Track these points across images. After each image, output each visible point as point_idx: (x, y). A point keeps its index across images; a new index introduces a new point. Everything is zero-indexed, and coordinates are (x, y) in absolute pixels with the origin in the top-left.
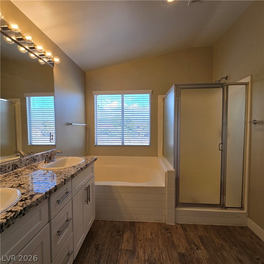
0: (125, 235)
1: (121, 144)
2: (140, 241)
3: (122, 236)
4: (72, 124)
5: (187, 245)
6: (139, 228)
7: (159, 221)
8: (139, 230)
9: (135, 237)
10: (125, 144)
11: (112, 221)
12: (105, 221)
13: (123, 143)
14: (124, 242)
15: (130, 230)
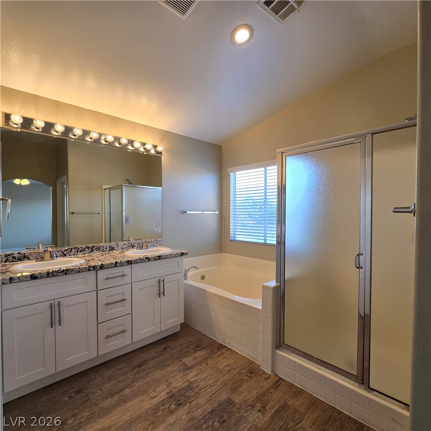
0: (199, 352)
1: (262, 241)
2: (207, 364)
3: (196, 351)
4: (185, 212)
5: (253, 399)
6: (222, 354)
7: (254, 359)
8: (219, 356)
9: (207, 359)
10: (268, 242)
11: (204, 335)
12: (198, 332)
13: (265, 240)
14: (191, 357)
15: (211, 350)
